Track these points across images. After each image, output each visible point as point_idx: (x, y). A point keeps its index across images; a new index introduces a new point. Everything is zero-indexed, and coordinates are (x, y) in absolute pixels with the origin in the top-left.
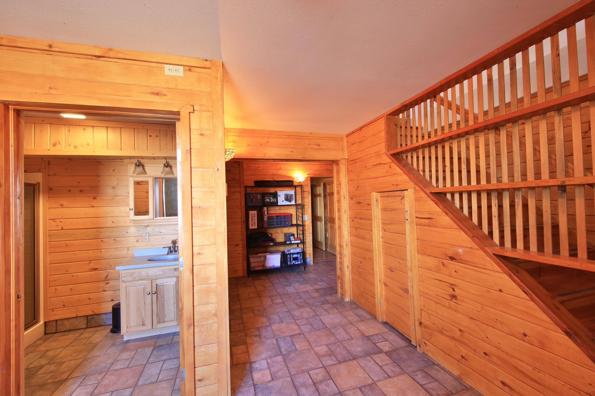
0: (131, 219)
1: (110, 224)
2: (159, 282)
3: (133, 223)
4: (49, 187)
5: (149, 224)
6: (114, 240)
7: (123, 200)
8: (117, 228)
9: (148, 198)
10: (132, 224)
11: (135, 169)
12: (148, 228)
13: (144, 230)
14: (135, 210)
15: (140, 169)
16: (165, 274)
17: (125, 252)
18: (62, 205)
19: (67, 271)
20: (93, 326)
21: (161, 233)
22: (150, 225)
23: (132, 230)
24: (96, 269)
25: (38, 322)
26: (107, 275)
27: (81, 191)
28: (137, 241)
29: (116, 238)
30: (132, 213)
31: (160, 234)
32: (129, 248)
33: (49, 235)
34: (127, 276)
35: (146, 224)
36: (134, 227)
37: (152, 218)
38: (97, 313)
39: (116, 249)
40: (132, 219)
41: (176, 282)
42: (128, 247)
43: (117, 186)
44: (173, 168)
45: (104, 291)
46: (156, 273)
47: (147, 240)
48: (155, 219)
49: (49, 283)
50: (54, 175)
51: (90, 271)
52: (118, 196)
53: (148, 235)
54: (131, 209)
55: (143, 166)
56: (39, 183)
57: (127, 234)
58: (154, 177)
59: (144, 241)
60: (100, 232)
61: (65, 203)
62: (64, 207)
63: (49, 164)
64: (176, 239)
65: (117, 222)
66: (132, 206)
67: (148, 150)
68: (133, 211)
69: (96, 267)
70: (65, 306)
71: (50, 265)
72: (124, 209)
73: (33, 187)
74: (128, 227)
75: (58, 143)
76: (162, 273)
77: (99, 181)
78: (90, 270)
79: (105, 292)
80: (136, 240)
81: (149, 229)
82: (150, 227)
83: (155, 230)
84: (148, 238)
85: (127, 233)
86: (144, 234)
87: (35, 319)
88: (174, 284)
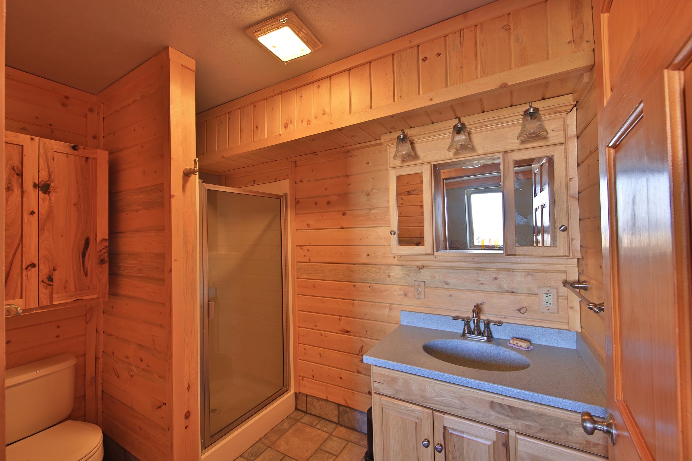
0: (392, 252)
1: (364, 259)
2: (449, 421)
3: (398, 260)
4: (296, 199)
5: (425, 264)
6: (371, 287)
7: (382, 216)
8: (373, 266)
9: (422, 215)
10: (395, 261)
11: (398, 147)
12: (422, 271)
13: (416, 273)
14: (399, 234)
15: (406, 148)
16: (464, 409)
17: (386, 311)
18: (308, 225)
19: (316, 326)
20: (346, 425)
21: (448, 284)
22: (426, 266)
23: (397, 272)
24: (348, 332)
25: (288, 390)
26: (362, 347)
27: (329, 203)
28: (405, 295)
29: (373, 285)
30: (395, 239)
31: (446, 286)
32: (393, 306)
33: (297, 269)
34: (383, 382)
35: (419, 264)
36: (399, 267)
37: (430, 251)
38: (350, 406)
39: (373, 303)
40: (395, 252)
41: (494, 442)
42: (391, 304)
43: (373, 191)
44: (473, 136)
45: (359, 372)
46: (443, 397)
47: (422, 296)
48: (436, 254)
49: (299, 338)
50: (301, 181)
51: (341, 334)
52: (375, 208)
53: (423, 287)
54: (393, 233)
55: (412, 143)
56: (286, 195)
57: (388, 278)
58: (433, 163)
59: (417, 296)
60: (351, 271)
61: (312, 223)
62: (311, 227)
63: (295, 167)
64: (481, 302)
65: (373, 255)
66: (394, 226)
67: (419, 94)
68: (396, 236)
69: (348, 329)
70: (314, 379)
71: (299, 312)
72: (383, 232)
73: (279, 199)
74: (390, 265)
75: (289, 123)
76: (456, 401)
77: (349, 185)
78: (340, 331)
79: (360, 375)
80: (402, 293)
81: (425, 274)
82: (427, 269)
83: (437, 276)
84: (423, 292)
85: (389, 276)
86: (417, 283)
87: (284, 387)
88: (489, 446)
